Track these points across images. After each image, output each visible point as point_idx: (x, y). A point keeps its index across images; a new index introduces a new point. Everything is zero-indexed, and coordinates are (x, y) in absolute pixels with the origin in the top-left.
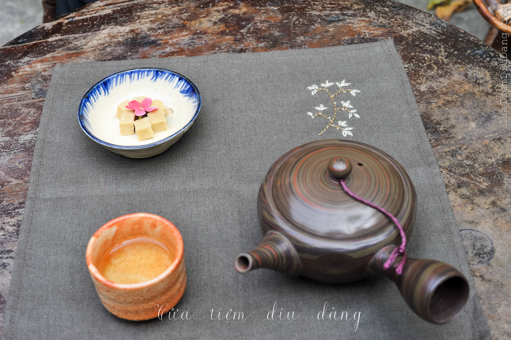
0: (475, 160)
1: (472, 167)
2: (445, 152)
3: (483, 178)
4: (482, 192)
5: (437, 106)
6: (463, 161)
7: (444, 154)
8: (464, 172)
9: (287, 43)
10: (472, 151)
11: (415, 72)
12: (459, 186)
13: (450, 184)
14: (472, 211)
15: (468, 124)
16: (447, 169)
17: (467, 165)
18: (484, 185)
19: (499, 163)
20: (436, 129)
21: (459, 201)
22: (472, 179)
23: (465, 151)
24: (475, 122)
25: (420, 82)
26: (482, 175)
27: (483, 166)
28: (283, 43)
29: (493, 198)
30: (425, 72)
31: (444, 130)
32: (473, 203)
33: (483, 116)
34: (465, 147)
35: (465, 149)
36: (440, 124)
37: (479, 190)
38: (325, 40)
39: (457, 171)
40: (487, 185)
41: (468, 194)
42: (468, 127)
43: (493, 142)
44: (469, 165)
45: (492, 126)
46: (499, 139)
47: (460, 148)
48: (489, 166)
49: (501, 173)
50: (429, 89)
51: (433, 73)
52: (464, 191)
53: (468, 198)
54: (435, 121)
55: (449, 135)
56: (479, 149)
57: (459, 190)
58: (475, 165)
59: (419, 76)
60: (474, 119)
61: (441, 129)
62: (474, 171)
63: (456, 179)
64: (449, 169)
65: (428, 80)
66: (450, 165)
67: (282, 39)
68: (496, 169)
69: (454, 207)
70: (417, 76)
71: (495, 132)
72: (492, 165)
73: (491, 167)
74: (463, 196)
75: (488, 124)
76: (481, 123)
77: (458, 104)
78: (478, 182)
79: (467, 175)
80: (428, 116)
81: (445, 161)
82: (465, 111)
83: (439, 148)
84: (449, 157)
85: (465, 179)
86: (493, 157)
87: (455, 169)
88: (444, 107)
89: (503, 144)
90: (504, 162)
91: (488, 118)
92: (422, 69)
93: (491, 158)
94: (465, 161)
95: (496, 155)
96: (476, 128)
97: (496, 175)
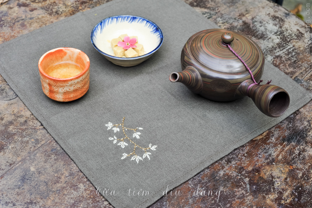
0: (22, 142)
1: (22, 136)
2: (43, 140)
3: (13, 132)
4: (11, 123)
5: (64, 174)
6: (30, 139)
7: (43, 139)
8: (26, 131)
9: (206, 183)
10: (26, 148)
11: (96, 200)
12: (26, 121)
13: (32, 120)
14: (13, 110)
15: (36, 168)
16: (37, 129)
17: (26, 137)
18: (11, 128)
19: (6, 146)
20: (56, 154)
21: (22, 113)
22: (20, 129)
23: (30, 146)
24: (32, 172)
25: (88, 192)
26: (14, 134)
27: (16, 140)
28: (209, 181)
29: (3, 122)
30: (88, 203)
31: (50, 156)
32: (14, 114)
33: (27, 179)
34: (32, 149)
35: (31, 148)
36: (55, 160)
37: (13, 124)
38: (183, 200)
39: (30, 130)
40: (9, 129)
41: (19, 119)
42: (35, 165)
43: (14, 160)
44: (25, 137)
45: (18, 173)
46: (11, 165)
47: (35, 147)
48: (12, 141)
49: (3, 140)
50: (77, 188)
51: (82, 205)
52: (22, 120)
53: (18, 117)
54: (60, 160)
55: (46, 154)
56: (22, 151)
57: (25, 119)
58: (21, 139)
59: (90, 197)
60: (34, 174)
61: (53, 156)
62: (20, 135)
63: (29, 125)
64: (36, 130)
65: (82, 196)
66: (36, 133)
67: (214, 185)
68: (6, 141)
69: (24, 109)
70: (92, 197)
71: (15, 169)
72: (10, 143)
73: (10, 142)
74: (21, 116)
75: (22, 174)
76: (27, 173)
77: (50, 183)
78: (15, 129)
79: (23, 130)
80: (67, 163)
81: (41, 134)
82: (42, 178)
83: (49, 141)
84: (39, 138)
85: (24, 127)
86: (11, 149)
87: (32, 131)
88: (59, 176)
89: (7, 162)
90: (3, 148)
91: (23, 179)
92: (91, 205)
93: (12, 148)
94: (28, 139)
95: (10, 151)
96: (29, 167)
97: (5, 137)
